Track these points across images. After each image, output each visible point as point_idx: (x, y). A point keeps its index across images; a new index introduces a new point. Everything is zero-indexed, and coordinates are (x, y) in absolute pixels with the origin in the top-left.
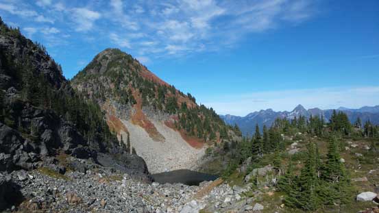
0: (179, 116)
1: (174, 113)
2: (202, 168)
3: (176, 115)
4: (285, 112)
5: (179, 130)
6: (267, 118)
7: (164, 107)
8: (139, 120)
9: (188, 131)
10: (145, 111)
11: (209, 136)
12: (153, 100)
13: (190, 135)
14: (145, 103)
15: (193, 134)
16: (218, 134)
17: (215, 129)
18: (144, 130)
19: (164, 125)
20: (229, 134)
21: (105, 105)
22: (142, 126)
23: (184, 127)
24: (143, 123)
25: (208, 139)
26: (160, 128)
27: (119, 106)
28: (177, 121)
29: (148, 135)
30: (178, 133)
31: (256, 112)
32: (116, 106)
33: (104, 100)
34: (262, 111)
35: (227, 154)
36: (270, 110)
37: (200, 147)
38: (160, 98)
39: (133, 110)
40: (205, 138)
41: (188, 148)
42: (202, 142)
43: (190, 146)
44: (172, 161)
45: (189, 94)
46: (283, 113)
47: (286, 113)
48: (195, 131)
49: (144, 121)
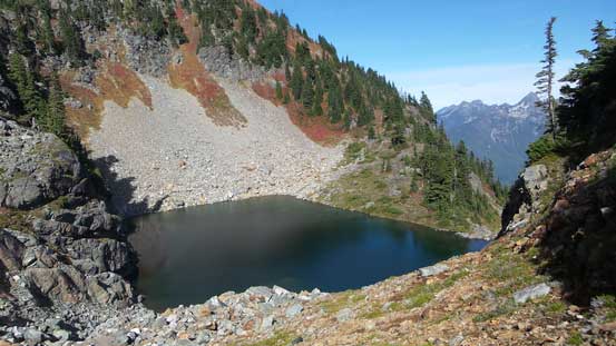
0: (288, 72)
1: (278, 66)
2: (326, 192)
3: (282, 71)
4: (505, 104)
5: (286, 102)
6: (473, 114)
7: (253, 51)
8: (188, 78)
9: (307, 104)
10: (204, 61)
11: (355, 116)
12: (228, 33)
13: (310, 115)
14: (206, 40)
15: (319, 111)
16: (379, 114)
17: (373, 102)
18: (194, 100)
19: (250, 92)
20: (406, 114)
21: (103, 39)
22: (193, 90)
23: (298, 97)
24: (197, 83)
25: (354, 124)
26: (238, 97)
27: (137, 42)
28: (283, 85)
29: (203, 110)
30: (282, 111)
31: (453, 106)
32: (131, 43)
33: (101, 27)
34: (464, 103)
35: (400, 156)
36: (478, 103)
37: (333, 143)
38: (243, 30)
39: (176, 56)
40: (348, 121)
41: (303, 145)
42: (340, 130)
43: (307, 139)
44: (253, 174)
45: (322, 39)
46: (501, 107)
47: (506, 107)
48: (324, 105)
49: (199, 80)
